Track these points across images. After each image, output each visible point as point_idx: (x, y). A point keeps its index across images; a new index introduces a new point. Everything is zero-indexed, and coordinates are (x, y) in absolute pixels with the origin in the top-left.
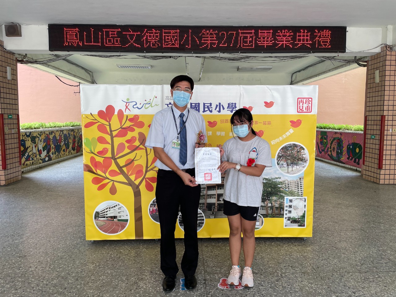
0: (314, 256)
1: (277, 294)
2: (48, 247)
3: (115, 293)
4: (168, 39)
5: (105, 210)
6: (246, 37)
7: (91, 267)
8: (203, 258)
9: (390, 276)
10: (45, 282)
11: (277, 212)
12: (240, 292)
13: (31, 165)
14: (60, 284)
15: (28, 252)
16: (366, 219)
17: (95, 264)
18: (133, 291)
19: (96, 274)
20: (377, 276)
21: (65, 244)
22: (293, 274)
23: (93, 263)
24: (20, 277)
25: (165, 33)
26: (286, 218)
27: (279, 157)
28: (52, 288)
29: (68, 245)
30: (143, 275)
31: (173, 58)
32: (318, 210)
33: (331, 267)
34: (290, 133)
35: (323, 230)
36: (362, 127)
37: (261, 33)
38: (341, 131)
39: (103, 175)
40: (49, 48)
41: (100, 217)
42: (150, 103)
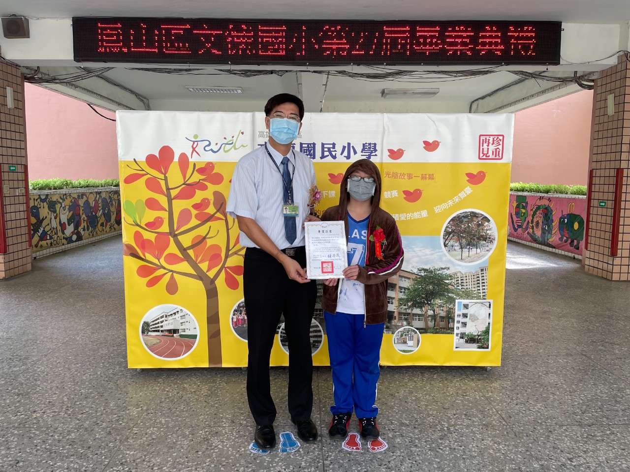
0: (503, 397)
1: (441, 461)
2: (66, 379)
3: (171, 456)
4: (268, 42)
5: (158, 319)
7: (134, 412)
8: (319, 399)
10: (56, 437)
11: (442, 324)
12: (379, 456)
13: (48, 247)
14: (81, 441)
15: (33, 386)
16: (590, 337)
17: (141, 407)
18: (200, 453)
19: (141, 424)
20: (608, 432)
21: (94, 375)
22: (468, 426)
23: (138, 406)
24: (15, 428)
25: (263, 32)
26: (457, 335)
27: (447, 233)
28: (67, 447)
29: (99, 376)
30: (219, 427)
31: (276, 73)
32: (511, 323)
33: (533, 416)
34: (466, 194)
35: (519, 354)
36: (585, 188)
37: (420, 31)
38: (550, 195)
39: (156, 261)
40: (74, 56)
41: (151, 331)
42: (232, 143)
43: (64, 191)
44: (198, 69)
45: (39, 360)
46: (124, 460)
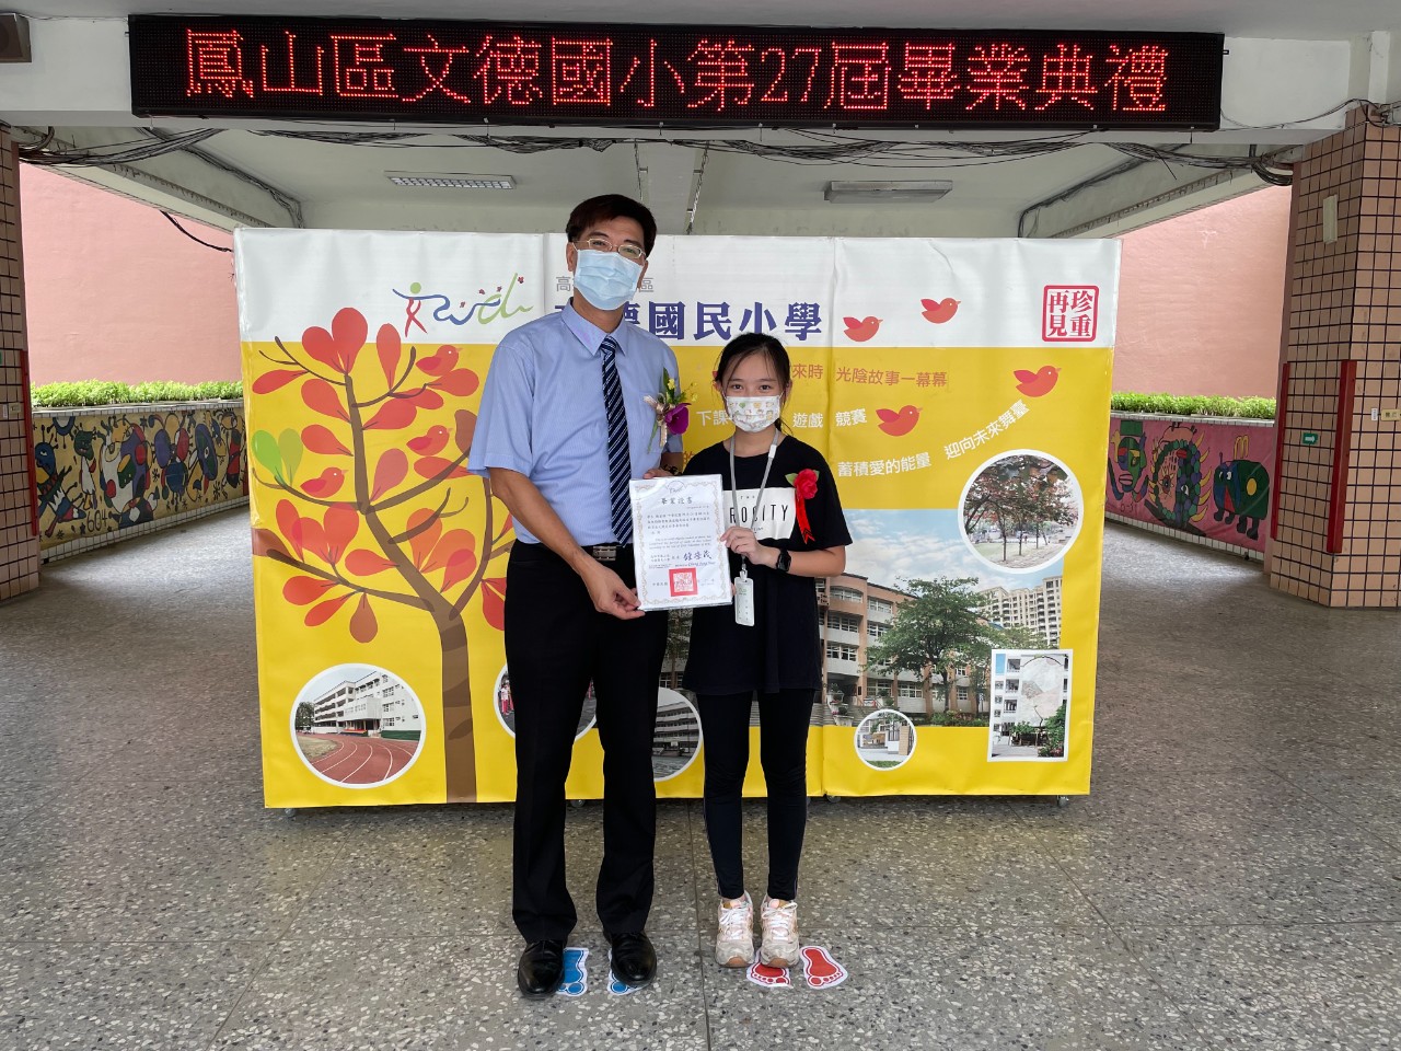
0: (1097, 865)
1: (965, 1005)
2: (126, 832)
3: (367, 1002)
4: (572, 73)
5: (333, 697)
6: (858, 71)
7: (282, 905)
8: (695, 872)
9: (1374, 940)
10: (106, 962)
11: (963, 704)
12: (830, 998)
13: (75, 537)
15: (51, 848)
16: (1284, 732)
17: (297, 894)
18: (433, 995)
19: (299, 931)
20: (1327, 940)
21: (189, 822)
22: (1021, 931)
23: (288, 891)
24: (13, 944)
25: (561, 50)
26: (996, 727)
27: (973, 504)
28: (132, 985)
29: (200, 826)
30: (473, 935)
31: (589, 145)
32: (1111, 701)
33: (1163, 904)
34: (1015, 416)
35: (1131, 769)
36: (1271, 403)
37: (912, 53)
38: (1194, 418)
39: (326, 567)
40: (134, 104)
41: (317, 725)
42: (499, 302)
43: (111, 408)
44: (413, 135)
45: (60, 791)
46: (260, 1014)
